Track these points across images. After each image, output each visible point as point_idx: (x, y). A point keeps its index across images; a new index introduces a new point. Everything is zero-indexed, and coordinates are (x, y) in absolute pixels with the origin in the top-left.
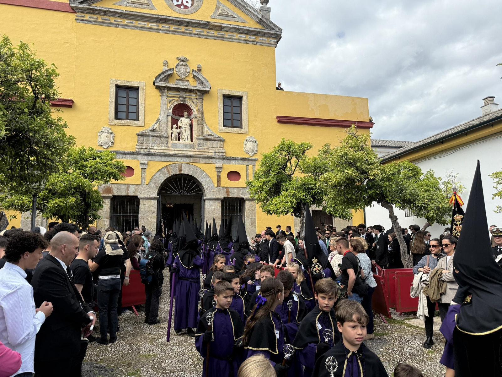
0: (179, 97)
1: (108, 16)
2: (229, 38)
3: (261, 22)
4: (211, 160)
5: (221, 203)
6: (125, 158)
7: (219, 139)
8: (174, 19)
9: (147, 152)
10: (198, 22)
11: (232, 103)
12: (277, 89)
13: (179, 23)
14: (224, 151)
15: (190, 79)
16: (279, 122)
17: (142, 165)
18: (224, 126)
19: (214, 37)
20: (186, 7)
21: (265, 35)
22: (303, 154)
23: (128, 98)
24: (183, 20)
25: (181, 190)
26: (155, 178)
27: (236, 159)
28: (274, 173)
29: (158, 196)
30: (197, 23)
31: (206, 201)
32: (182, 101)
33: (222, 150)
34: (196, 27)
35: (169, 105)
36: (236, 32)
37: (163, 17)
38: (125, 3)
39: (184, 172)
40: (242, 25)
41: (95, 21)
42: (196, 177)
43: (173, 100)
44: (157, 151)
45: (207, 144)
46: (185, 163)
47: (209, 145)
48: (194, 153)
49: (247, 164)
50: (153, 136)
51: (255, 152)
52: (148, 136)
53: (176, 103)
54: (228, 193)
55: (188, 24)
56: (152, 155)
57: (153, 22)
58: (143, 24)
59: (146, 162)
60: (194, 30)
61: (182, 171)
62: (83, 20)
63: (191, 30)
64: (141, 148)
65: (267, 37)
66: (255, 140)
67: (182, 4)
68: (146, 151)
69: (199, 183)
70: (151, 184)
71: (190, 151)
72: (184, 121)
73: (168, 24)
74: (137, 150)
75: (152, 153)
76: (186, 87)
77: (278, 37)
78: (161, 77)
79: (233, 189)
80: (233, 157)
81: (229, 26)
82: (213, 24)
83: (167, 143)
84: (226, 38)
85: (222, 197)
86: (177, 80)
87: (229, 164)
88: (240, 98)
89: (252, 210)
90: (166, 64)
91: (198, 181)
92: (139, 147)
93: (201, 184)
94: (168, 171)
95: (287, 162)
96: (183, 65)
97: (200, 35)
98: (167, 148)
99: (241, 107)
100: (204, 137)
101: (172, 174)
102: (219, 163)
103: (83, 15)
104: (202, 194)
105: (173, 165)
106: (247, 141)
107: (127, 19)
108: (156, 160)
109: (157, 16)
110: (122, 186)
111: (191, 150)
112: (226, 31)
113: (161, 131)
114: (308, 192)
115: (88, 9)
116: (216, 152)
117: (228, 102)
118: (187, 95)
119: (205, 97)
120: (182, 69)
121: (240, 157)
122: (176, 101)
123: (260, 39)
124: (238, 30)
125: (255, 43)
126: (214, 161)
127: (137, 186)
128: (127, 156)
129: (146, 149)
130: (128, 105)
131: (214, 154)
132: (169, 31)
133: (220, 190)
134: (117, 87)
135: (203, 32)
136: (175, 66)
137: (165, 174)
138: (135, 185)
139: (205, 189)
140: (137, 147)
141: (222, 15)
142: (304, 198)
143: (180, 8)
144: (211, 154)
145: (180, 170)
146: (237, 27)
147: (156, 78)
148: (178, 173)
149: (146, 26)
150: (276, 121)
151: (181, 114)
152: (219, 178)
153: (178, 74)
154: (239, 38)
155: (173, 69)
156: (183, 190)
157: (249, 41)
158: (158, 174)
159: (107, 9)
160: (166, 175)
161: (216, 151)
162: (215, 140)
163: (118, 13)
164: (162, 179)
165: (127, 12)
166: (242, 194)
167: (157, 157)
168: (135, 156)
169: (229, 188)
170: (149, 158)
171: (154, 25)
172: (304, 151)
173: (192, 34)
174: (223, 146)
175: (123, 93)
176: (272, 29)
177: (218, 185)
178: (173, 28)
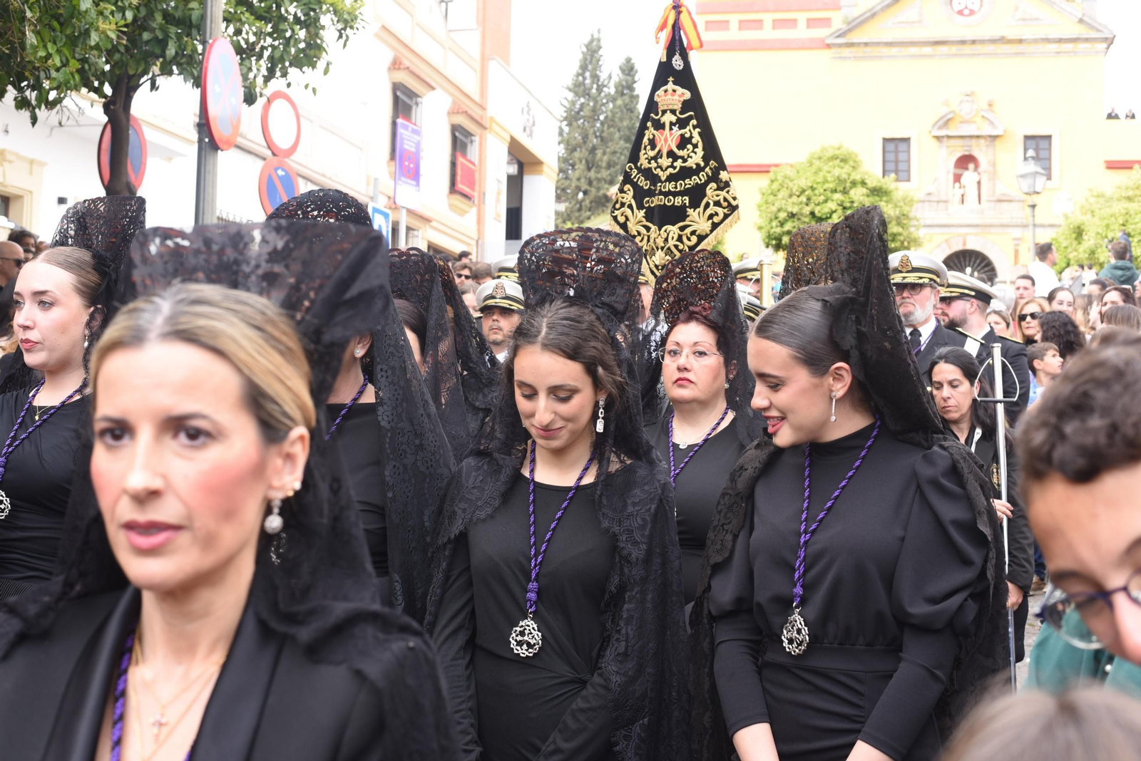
2: (1033, 53)
3: (1081, 22)
4: (1006, 229)
8: (955, 39)
10: (989, 38)
11: (1038, 146)
12: (1109, 117)
13: (962, 42)
15: (978, 120)
16: (1109, 168)
19: (1011, 53)
20: (971, 12)
21: (1087, 40)
23: (896, 152)
24: (967, 38)
30: (988, 40)
32: (967, 151)
33: (1022, 214)
34: (985, 44)
35: (950, 158)
37: (940, 39)
39: (969, 247)
40: (1054, 33)
41: (855, 57)
42: (985, 253)
43: (955, 151)
44: (935, 220)
45: (1000, 207)
46: (971, 234)
47: (1003, 209)
48: (983, 221)
50: (929, 201)
52: (923, 201)
53: (958, 155)
55: (974, 42)
57: (927, 46)
58: (913, 50)
60: (982, 49)
61: (967, 246)
62: (840, 58)
63: (978, 50)
65: (1091, 42)
67: (966, 7)
69: (990, 261)
72: (969, 176)
73: (948, 45)
76: (972, 133)
77: (1109, 41)
78: (939, 124)
81: (1032, 37)
82: (1009, 37)
83: (947, 210)
84: (1028, 53)
86: (961, 124)
88: (1049, 138)
90: (946, 103)
91: (988, 258)
93: (992, 262)
94: (950, 247)
96: (967, 101)
97: (992, 54)
98: (947, 216)
99: (1049, 149)
100: (996, 199)
101: (953, 251)
102: (1017, 233)
103: (839, 51)
104: (994, 274)
105: (955, 238)
108: (936, 232)
109: (932, 39)
111: (978, 217)
112: (1029, 43)
113: (939, 194)
115: (846, 43)
117: (1032, 145)
118: (974, 141)
119: (998, 142)
120: (966, 107)
121: (1049, 222)
122: (959, 151)
123: (1081, 46)
124: (1047, 40)
125: (1072, 53)
126: (1009, 230)
130: (897, 162)
132: (949, 55)
134: (885, 140)
135: (995, 50)
136: (958, 103)
137: (945, 251)
139: (998, 268)
141: (1024, 20)
143: (963, 15)
144: (1005, 221)
145: (964, 244)
146: (1044, 36)
147: (933, 127)
148: (962, 249)
150: (1103, 166)
152: (1017, 253)
153: (961, 115)
154: (1048, 51)
155: (954, 110)
157: (1064, 52)
158: (937, 250)
159: (869, 40)
162: (1010, 201)
165: (894, 40)
171: (927, 50)
173: (979, 55)
175: (891, 147)
176: (1098, 30)
177: (1016, 263)
178: (954, 49)
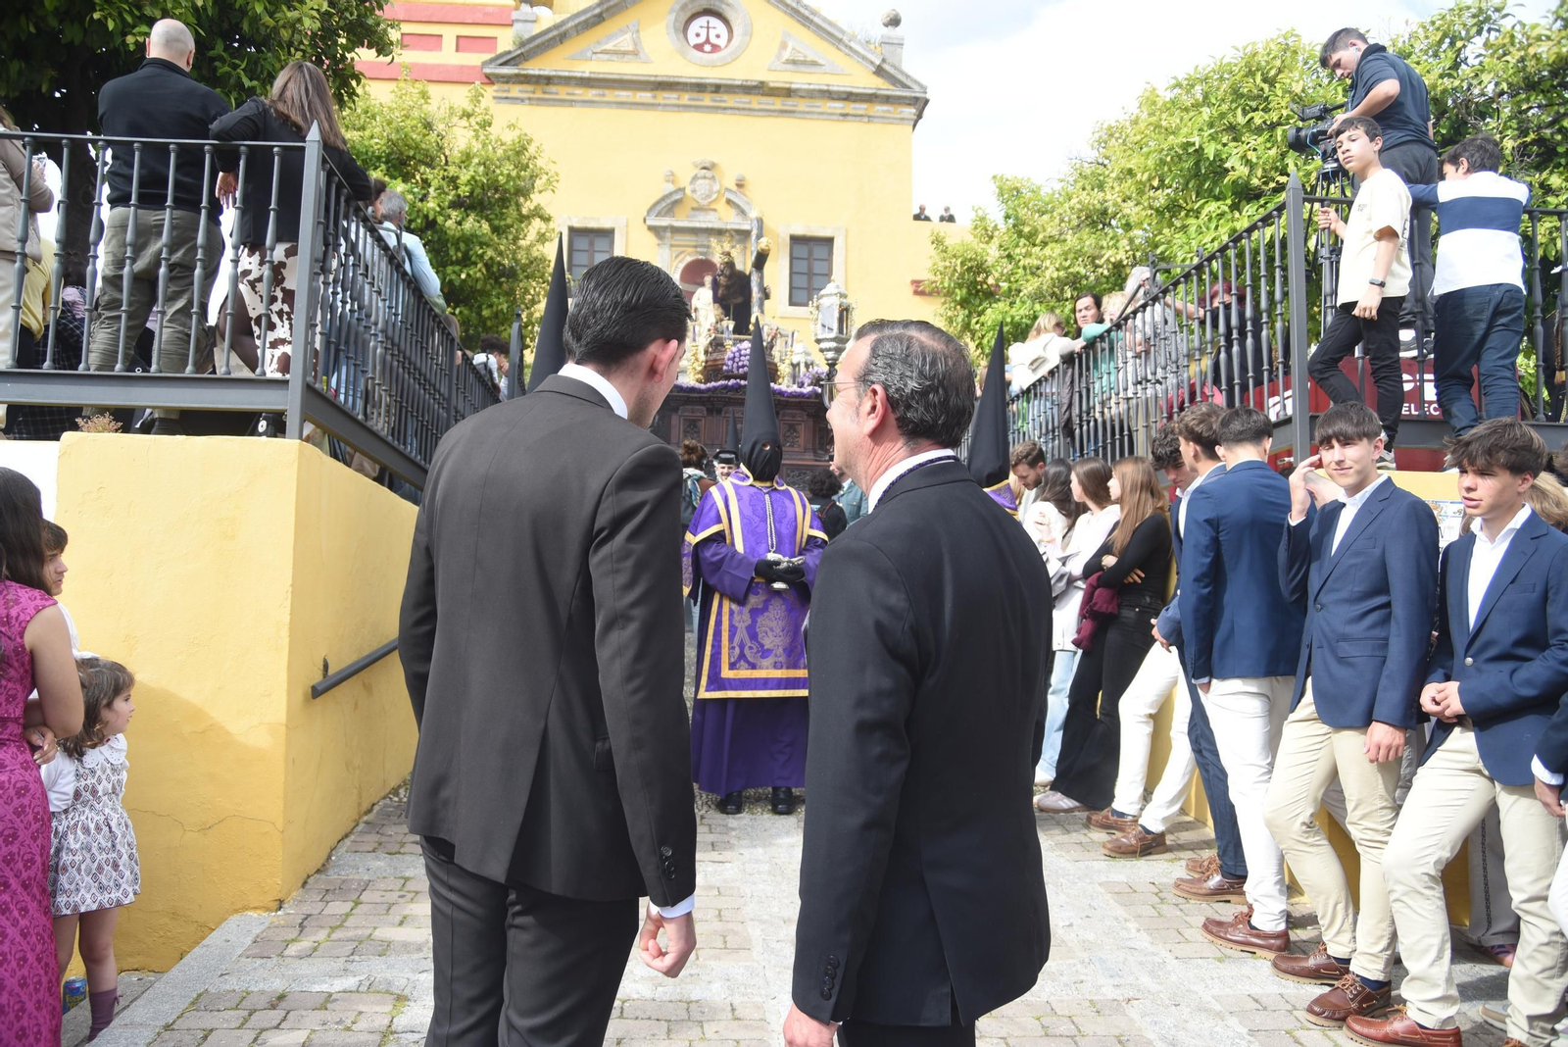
0: (696, 247)
1: (555, 84)
2: (808, 113)
3: (879, 71)
8: (688, 81)
10: (739, 83)
11: (810, 253)
12: (917, 217)
13: (700, 87)
15: (721, 206)
16: (916, 293)
18: (792, 303)
19: (774, 111)
20: (715, 48)
21: (887, 99)
23: (591, 252)
24: (707, 81)
30: (738, 86)
32: (701, 254)
34: (734, 93)
35: (675, 264)
36: (823, 98)
37: (665, 79)
38: (589, 54)
40: (839, 84)
41: (530, 99)
43: (682, 252)
53: (689, 259)
55: (718, 88)
57: (644, 90)
58: (624, 95)
60: (730, 100)
62: (507, 98)
63: (724, 101)
65: (892, 103)
67: (707, 41)
73: (677, 90)
76: (710, 226)
77: (920, 104)
78: (658, 208)
81: (806, 87)
82: (772, 85)
84: (800, 112)
86: (693, 209)
88: (829, 242)
90: (671, 177)
96: (705, 178)
97: (744, 109)
99: (829, 259)
103: (506, 87)
107: (592, 87)
109: (653, 79)
112: (801, 97)
115: (517, 75)
117: (802, 251)
118: (713, 241)
120: (702, 186)
122: (689, 254)
123: (879, 109)
124: (829, 95)
125: (866, 119)
132: (679, 106)
134: (573, 230)
135: (749, 103)
136: (690, 179)
141: (794, 62)
143: (703, 51)
146: (825, 88)
147: (649, 211)
149: (631, 100)
150: (910, 291)
151: (699, 281)
153: (695, 196)
154: (830, 111)
155: (684, 189)
157: (853, 115)
159: (554, 73)
163: (575, 78)
165: (593, 76)
171: (645, 96)
173: (725, 108)
175: (582, 244)
176: (905, 86)
178: (686, 98)
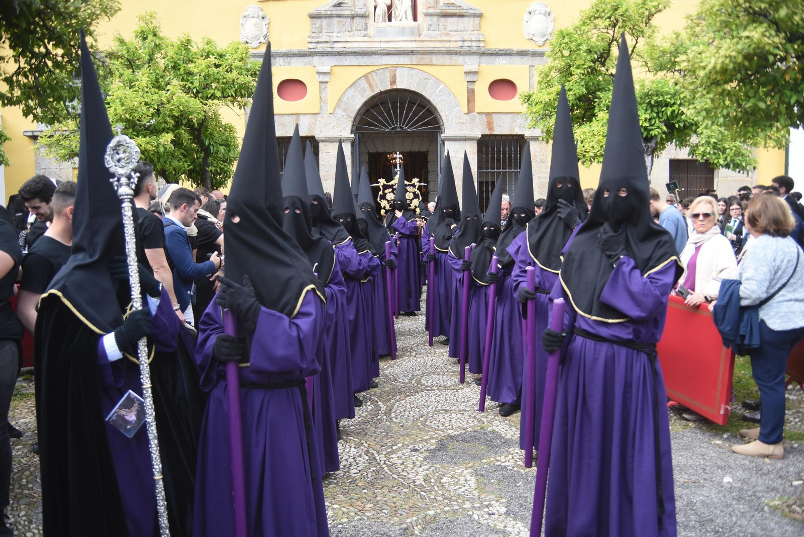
4: (455, 57)
5: (475, 146)
6: (289, 63)
7: (470, 11)
9: (330, 50)
14: (481, 38)
17: (322, 76)
22: (646, 23)
25: (397, 122)
26: (344, 99)
27: (508, 53)
28: (579, 71)
29: (353, 136)
31: (446, 143)
33: (478, 34)
39: (401, 85)
42: (424, 94)
44: (348, 45)
45: (445, 24)
46: (403, 66)
47: (449, 28)
48: (420, 45)
49: (530, 64)
50: (339, 16)
51: (548, 36)
52: (330, 17)
54: (490, 125)
56: (339, 54)
59: (326, 69)
61: (398, 83)
64: (318, 42)
66: (548, 10)
68: (327, 47)
69: (431, 106)
70: (339, 112)
71: (411, 41)
74: (311, 46)
75: (339, 50)
79: (500, 116)
80: (500, 50)
83: (366, 29)
85: (479, 135)
87: (493, 63)
89: (541, 159)
91: (429, 101)
92: (314, 40)
93: (435, 108)
94: (370, 86)
95: (610, 44)
98: (366, 39)
100: (440, 11)
101: (377, 91)
102: (471, 64)
104: (439, 128)
105: (378, 72)
106: (530, 13)
108: (347, 63)
110: (286, 117)
111: (413, 39)
113: (354, 5)
114: (658, 113)
116: (464, 41)
121: (515, 47)
126: (460, 59)
127: (313, 117)
128: (294, 60)
129: (326, 42)
131: (460, 44)
133: (473, 119)
137: (364, 91)
138: (309, 116)
139: (444, 118)
140: (310, 40)
142: (647, 124)
144: (453, 45)
145: (393, 82)
148: (389, 87)
152: (471, 94)
156: (400, 122)
158: (351, 92)
160: (366, 94)
161: (466, 38)
162: (461, 16)
164: (358, 101)
166: (520, 127)
167: (348, 58)
168: (307, 59)
169: (494, 115)
170: (334, 60)
172: (650, 16)
174: (480, 27)
177: (470, 110)
